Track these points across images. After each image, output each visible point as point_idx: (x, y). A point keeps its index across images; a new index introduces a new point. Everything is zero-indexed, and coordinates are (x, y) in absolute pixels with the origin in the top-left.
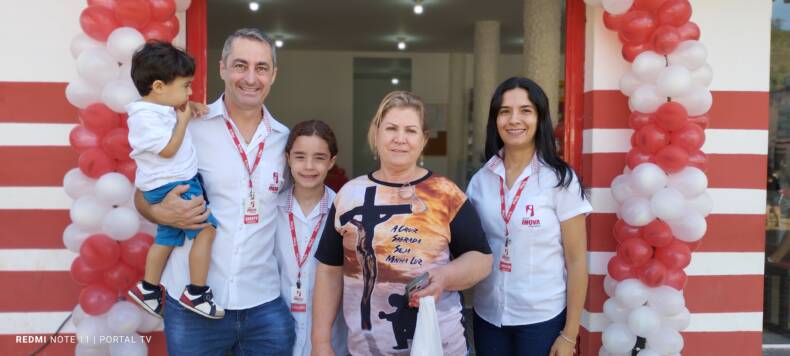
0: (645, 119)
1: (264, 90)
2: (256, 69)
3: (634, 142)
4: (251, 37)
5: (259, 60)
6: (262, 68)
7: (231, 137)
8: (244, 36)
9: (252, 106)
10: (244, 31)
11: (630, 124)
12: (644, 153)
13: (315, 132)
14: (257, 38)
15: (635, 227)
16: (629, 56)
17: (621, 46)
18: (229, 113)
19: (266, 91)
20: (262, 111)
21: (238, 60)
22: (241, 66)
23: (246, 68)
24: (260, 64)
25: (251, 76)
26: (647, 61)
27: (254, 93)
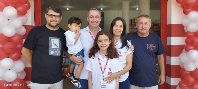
0: (192, 34)
1: (98, 23)
2: (96, 17)
3: (187, 42)
4: (94, 9)
5: (96, 15)
6: (97, 17)
7: (91, 36)
8: (92, 9)
9: (96, 27)
10: (92, 8)
11: (186, 36)
12: (192, 46)
13: (104, 33)
14: (95, 10)
15: (188, 71)
16: (186, 13)
17: (182, 10)
18: (90, 30)
19: (99, 23)
20: (99, 28)
21: (91, 16)
22: (92, 17)
23: (93, 18)
24: (97, 16)
25: (95, 20)
27: (95, 24)
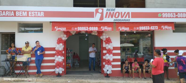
0: (108, 50)
12: (107, 53)
26: (107, 45)
